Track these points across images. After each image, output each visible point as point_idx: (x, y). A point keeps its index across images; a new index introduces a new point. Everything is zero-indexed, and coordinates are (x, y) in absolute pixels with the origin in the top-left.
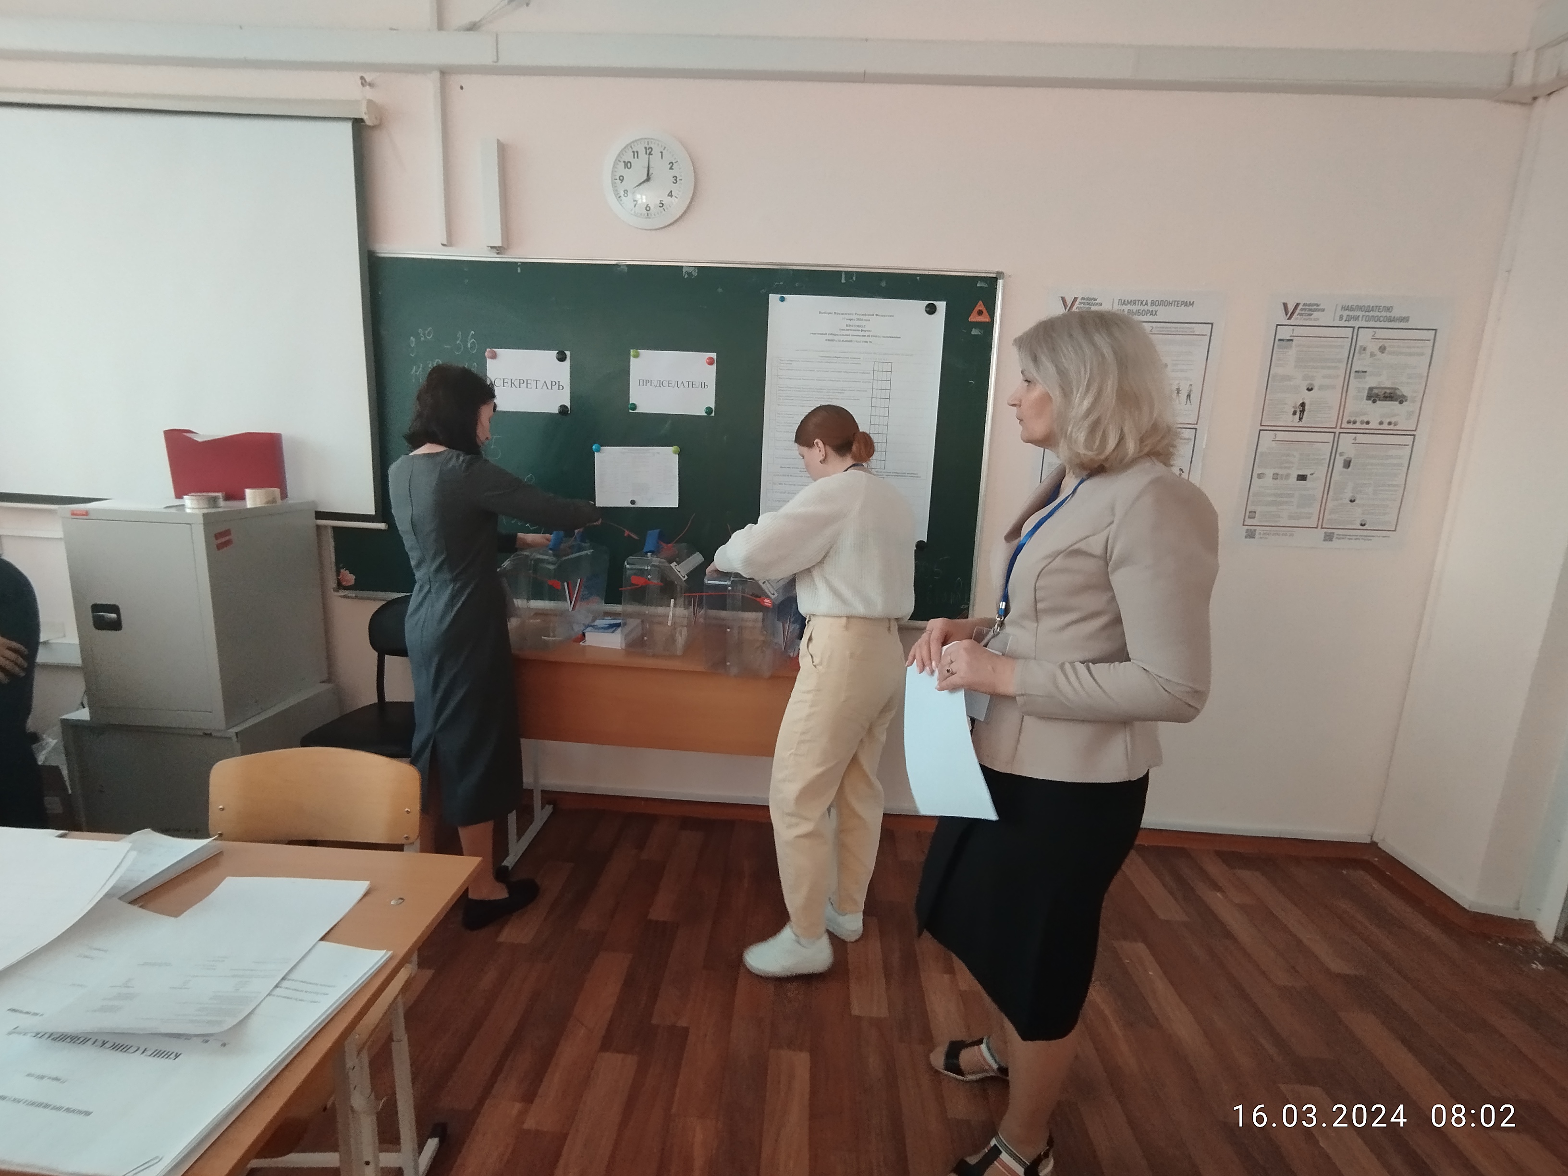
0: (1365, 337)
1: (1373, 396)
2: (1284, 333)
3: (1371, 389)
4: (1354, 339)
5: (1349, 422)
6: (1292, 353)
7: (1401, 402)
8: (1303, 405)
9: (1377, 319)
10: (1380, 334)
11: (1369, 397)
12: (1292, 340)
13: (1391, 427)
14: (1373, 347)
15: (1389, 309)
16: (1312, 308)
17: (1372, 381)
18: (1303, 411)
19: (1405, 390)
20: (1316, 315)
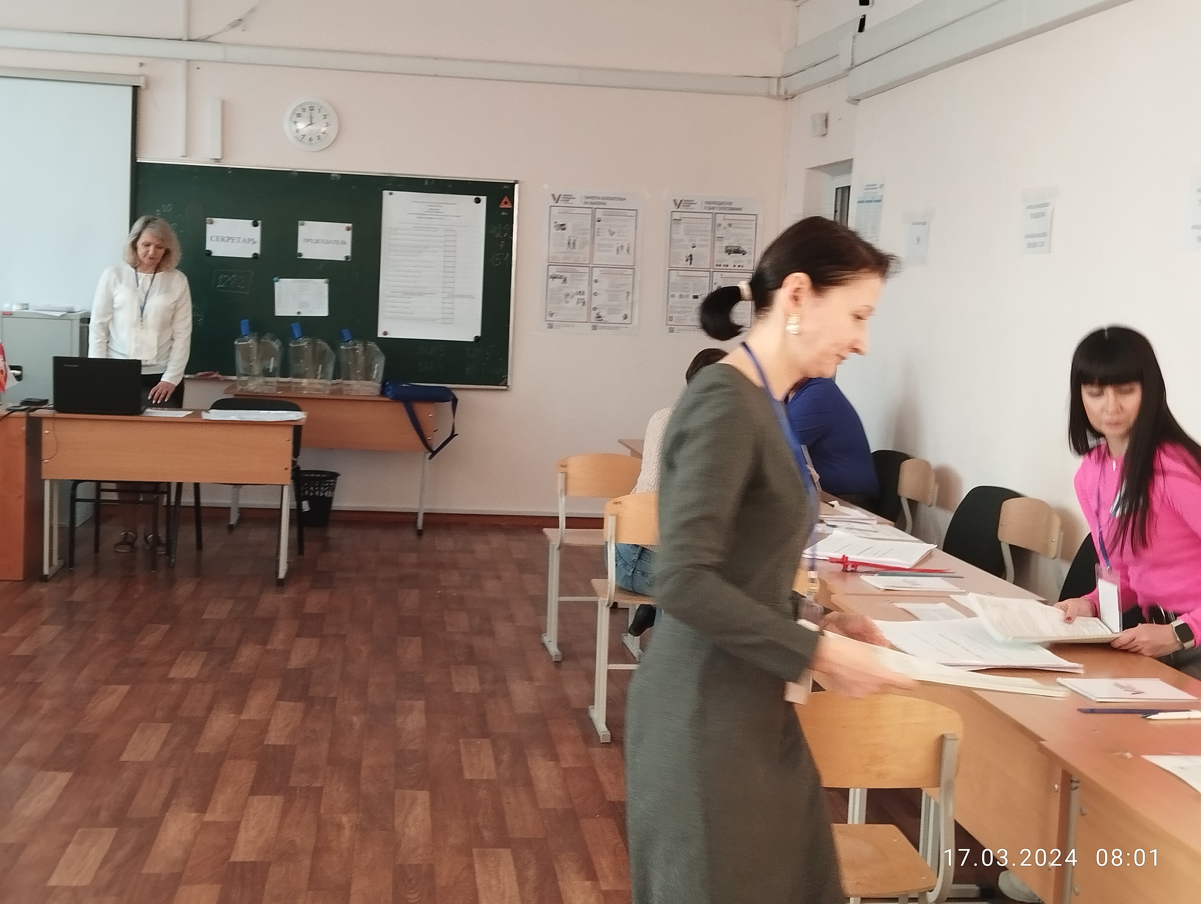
0: (720, 219)
1: (730, 251)
2: (676, 216)
3: (727, 247)
4: (714, 220)
5: (717, 265)
6: (682, 227)
7: (744, 254)
8: (691, 255)
9: (725, 209)
10: (728, 217)
11: (727, 251)
12: (681, 220)
13: (740, 268)
14: (725, 224)
15: (730, 203)
16: (689, 203)
17: (726, 243)
18: (691, 259)
19: (744, 248)
20: (692, 206)
